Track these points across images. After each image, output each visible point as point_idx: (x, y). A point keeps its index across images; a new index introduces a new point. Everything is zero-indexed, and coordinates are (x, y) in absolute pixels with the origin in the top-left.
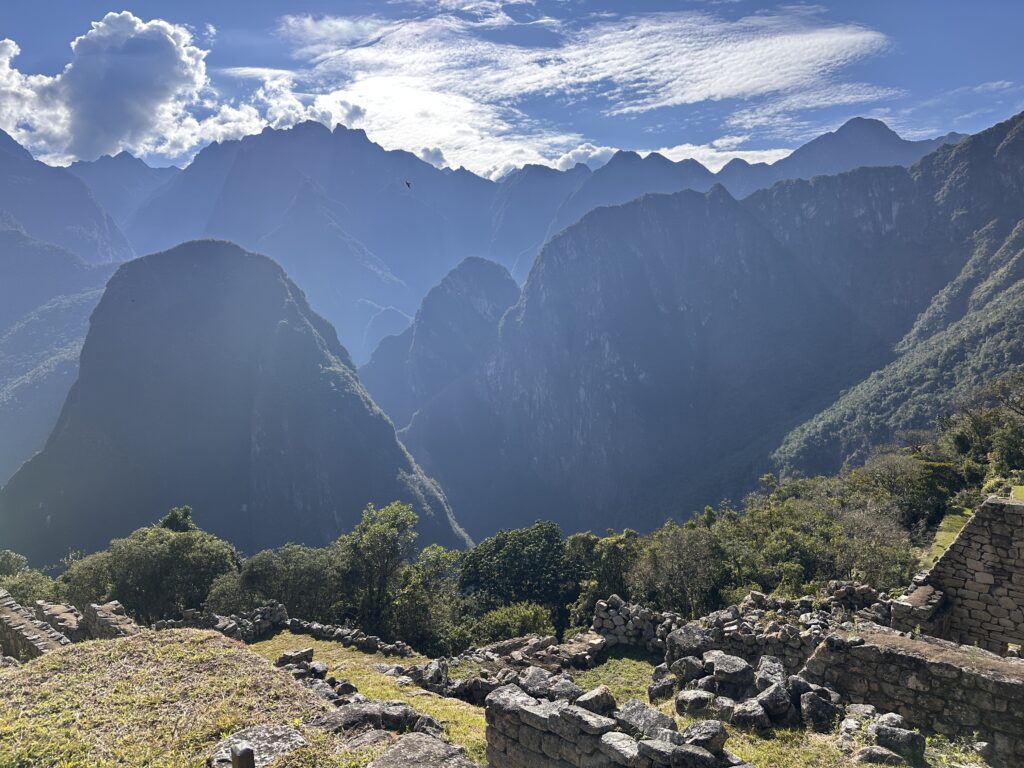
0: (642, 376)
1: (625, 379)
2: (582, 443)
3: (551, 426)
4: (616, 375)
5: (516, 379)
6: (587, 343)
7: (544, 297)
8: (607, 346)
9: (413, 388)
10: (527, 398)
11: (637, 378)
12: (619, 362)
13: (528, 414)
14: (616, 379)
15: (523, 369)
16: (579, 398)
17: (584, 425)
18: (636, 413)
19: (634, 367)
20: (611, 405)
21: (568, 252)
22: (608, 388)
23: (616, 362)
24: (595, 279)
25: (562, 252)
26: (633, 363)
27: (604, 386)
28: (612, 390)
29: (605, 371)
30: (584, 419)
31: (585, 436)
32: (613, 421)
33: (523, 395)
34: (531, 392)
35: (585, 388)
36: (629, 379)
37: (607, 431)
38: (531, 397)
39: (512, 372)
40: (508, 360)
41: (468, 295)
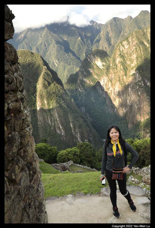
1: (143, 85)
2: (129, 104)
4: (140, 84)
5: (110, 86)
7: (118, 60)
8: (137, 75)
9: (79, 89)
10: (113, 91)
11: (147, 85)
12: (141, 80)
13: (113, 96)
14: (140, 85)
15: (112, 83)
16: (129, 91)
17: (130, 99)
18: (146, 95)
19: (145, 81)
20: (138, 92)
21: (125, 46)
22: (138, 87)
23: (140, 80)
24: (134, 54)
25: (123, 46)
26: (145, 79)
27: (136, 87)
28: (139, 88)
29: (137, 83)
30: (130, 97)
31: (131, 102)
32: (139, 97)
33: (112, 91)
34: (114, 89)
35: (131, 88)
36: (144, 85)
37: (137, 100)
38: (114, 91)
39: (108, 84)
40: (107, 80)
41: (95, 61)
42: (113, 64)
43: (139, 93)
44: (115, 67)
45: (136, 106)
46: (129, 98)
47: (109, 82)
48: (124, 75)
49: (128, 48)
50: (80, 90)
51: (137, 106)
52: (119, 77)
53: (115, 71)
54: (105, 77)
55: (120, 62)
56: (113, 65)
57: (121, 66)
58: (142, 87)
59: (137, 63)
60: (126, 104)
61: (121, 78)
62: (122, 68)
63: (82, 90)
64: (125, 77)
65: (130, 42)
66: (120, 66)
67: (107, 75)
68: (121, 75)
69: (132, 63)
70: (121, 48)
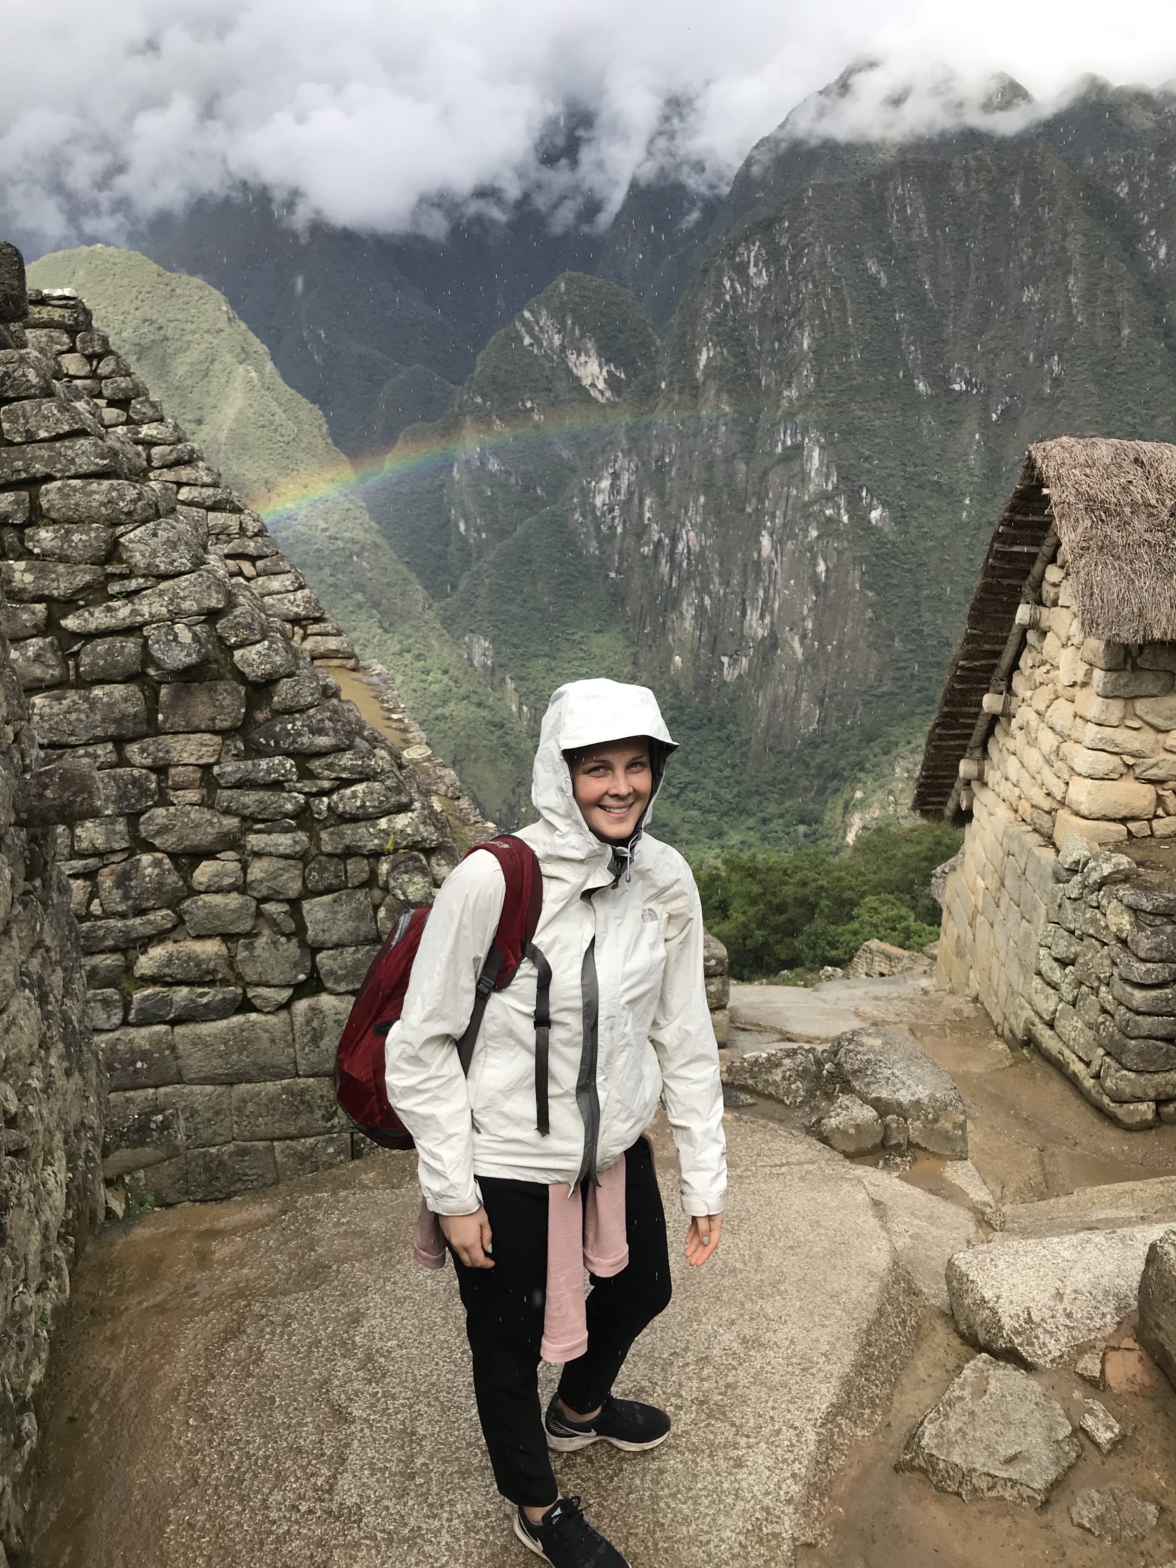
0: (875, 515)
1: (845, 519)
2: (761, 633)
3: (707, 601)
4: (828, 512)
5: (648, 515)
6: (779, 449)
7: (703, 358)
8: (816, 454)
9: (462, 527)
10: (667, 550)
11: (865, 519)
12: (835, 488)
13: (666, 578)
14: (829, 519)
15: (661, 494)
16: (759, 553)
17: (765, 601)
18: (861, 581)
19: (861, 498)
20: (815, 565)
21: (752, 270)
22: (814, 533)
23: (830, 488)
24: (800, 325)
25: (741, 270)
26: (861, 487)
27: (806, 531)
28: (819, 537)
29: (807, 505)
30: (766, 591)
31: (767, 620)
32: (817, 595)
33: (659, 544)
34: (675, 539)
35: (771, 535)
36: (850, 518)
37: (805, 612)
38: (674, 546)
39: (641, 501)
40: (633, 478)
41: (563, 349)
42: (676, 377)
43: (821, 567)
44: (689, 397)
45: (796, 644)
46: (761, 593)
47: (647, 488)
48: (735, 454)
49: (768, 288)
50: (466, 530)
51: (802, 644)
52: (709, 467)
54: (623, 460)
55: (714, 368)
56: (677, 386)
57: (725, 396)
58: (837, 535)
59: (817, 381)
60: (742, 629)
61: (719, 470)
62: (727, 409)
63: (478, 531)
64: (742, 467)
65: (786, 248)
66: (718, 394)
67: (637, 447)
68: (719, 452)
69: (789, 385)
70: (728, 285)
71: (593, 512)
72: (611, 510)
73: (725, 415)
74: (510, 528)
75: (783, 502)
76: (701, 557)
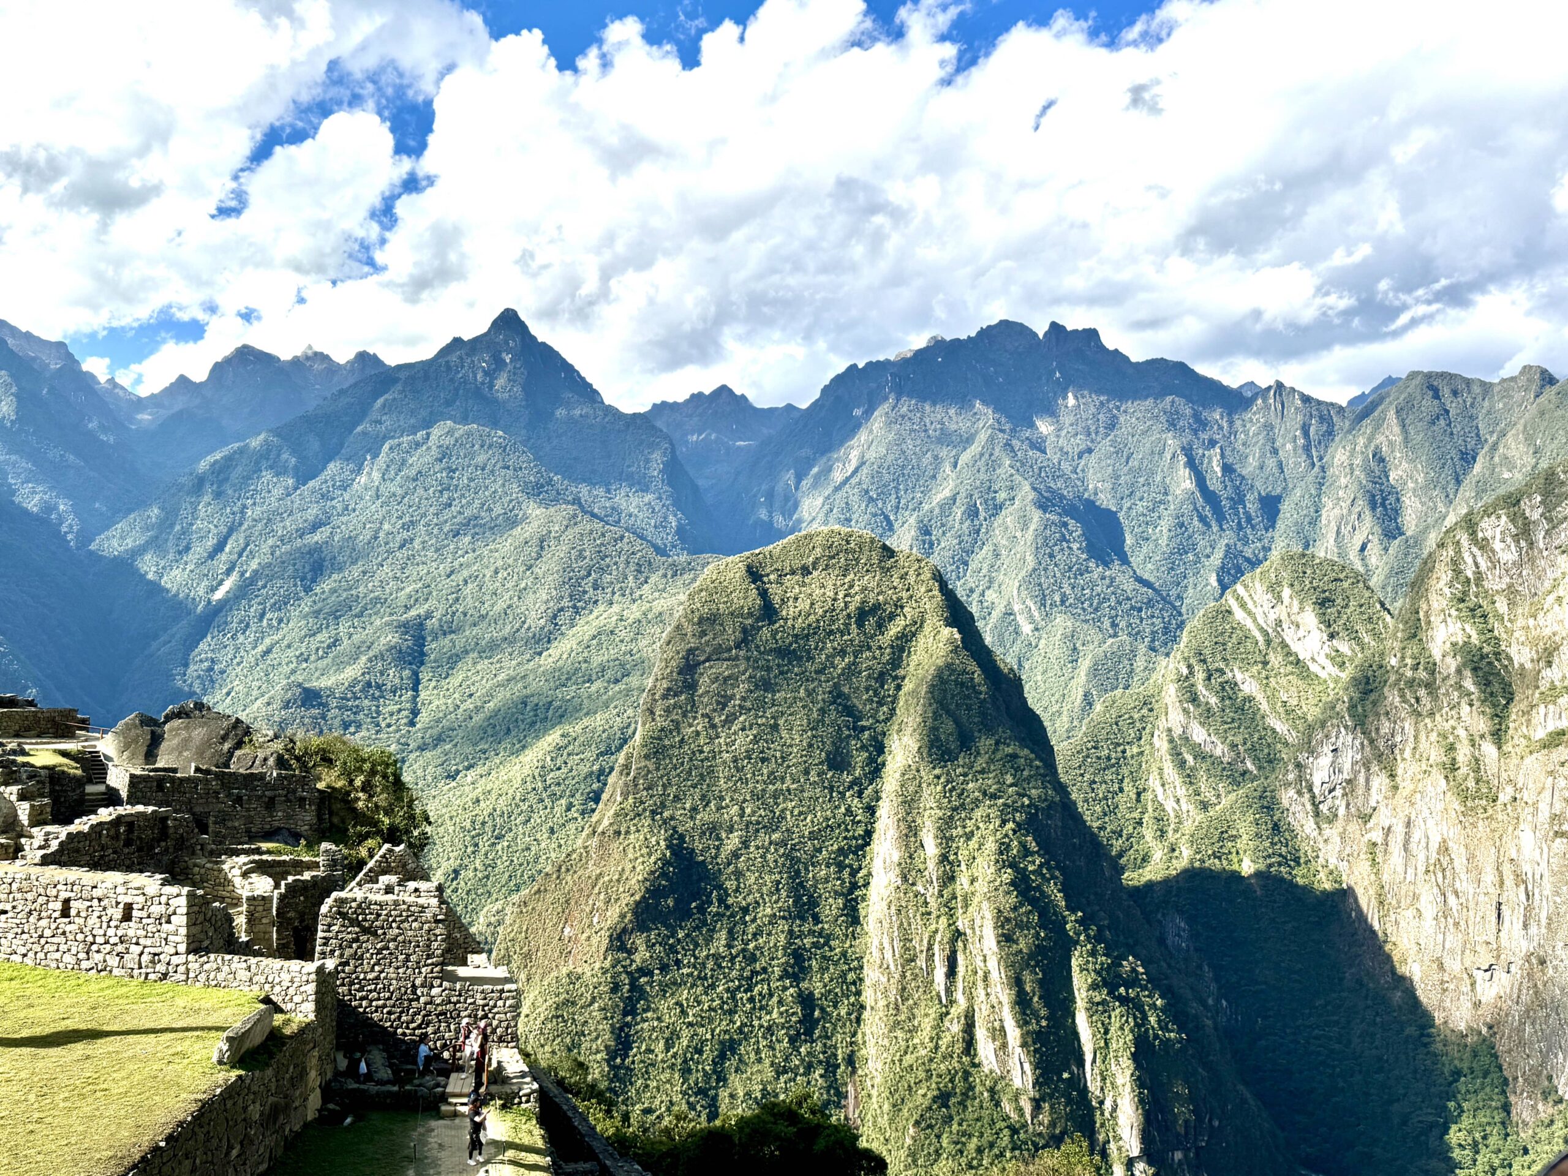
10: (1400, 838)
15: (1392, 776)
16: (1519, 849)
17: (1530, 907)
21: (1497, 546)
25: (1484, 545)
30: (1530, 895)
34: (1409, 825)
39: (1367, 780)
40: (1359, 757)
41: (1279, 623)
42: (1409, 653)
44: (1422, 674)
46: (1523, 898)
47: (1375, 768)
48: (1482, 736)
49: (1516, 564)
52: (1451, 748)
53: (1418, 700)
54: (1346, 738)
55: (1454, 645)
56: (1410, 662)
57: (1468, 673)
60: (1499, 938)
61: (1463, 753)
62: (1473, 689)
63: (1178, 800)
64: (1490, 749)
65: (1537, 523)
66: (1459, 671)
67: (1363, 724)
68: (1461, 732)
70: (1469, 560)
71: (1310, 790)
72: (1334, 789)
73: (1469, 694)
74: (1214, 800)
75: (1547, 793)
76: (1444, 849)
